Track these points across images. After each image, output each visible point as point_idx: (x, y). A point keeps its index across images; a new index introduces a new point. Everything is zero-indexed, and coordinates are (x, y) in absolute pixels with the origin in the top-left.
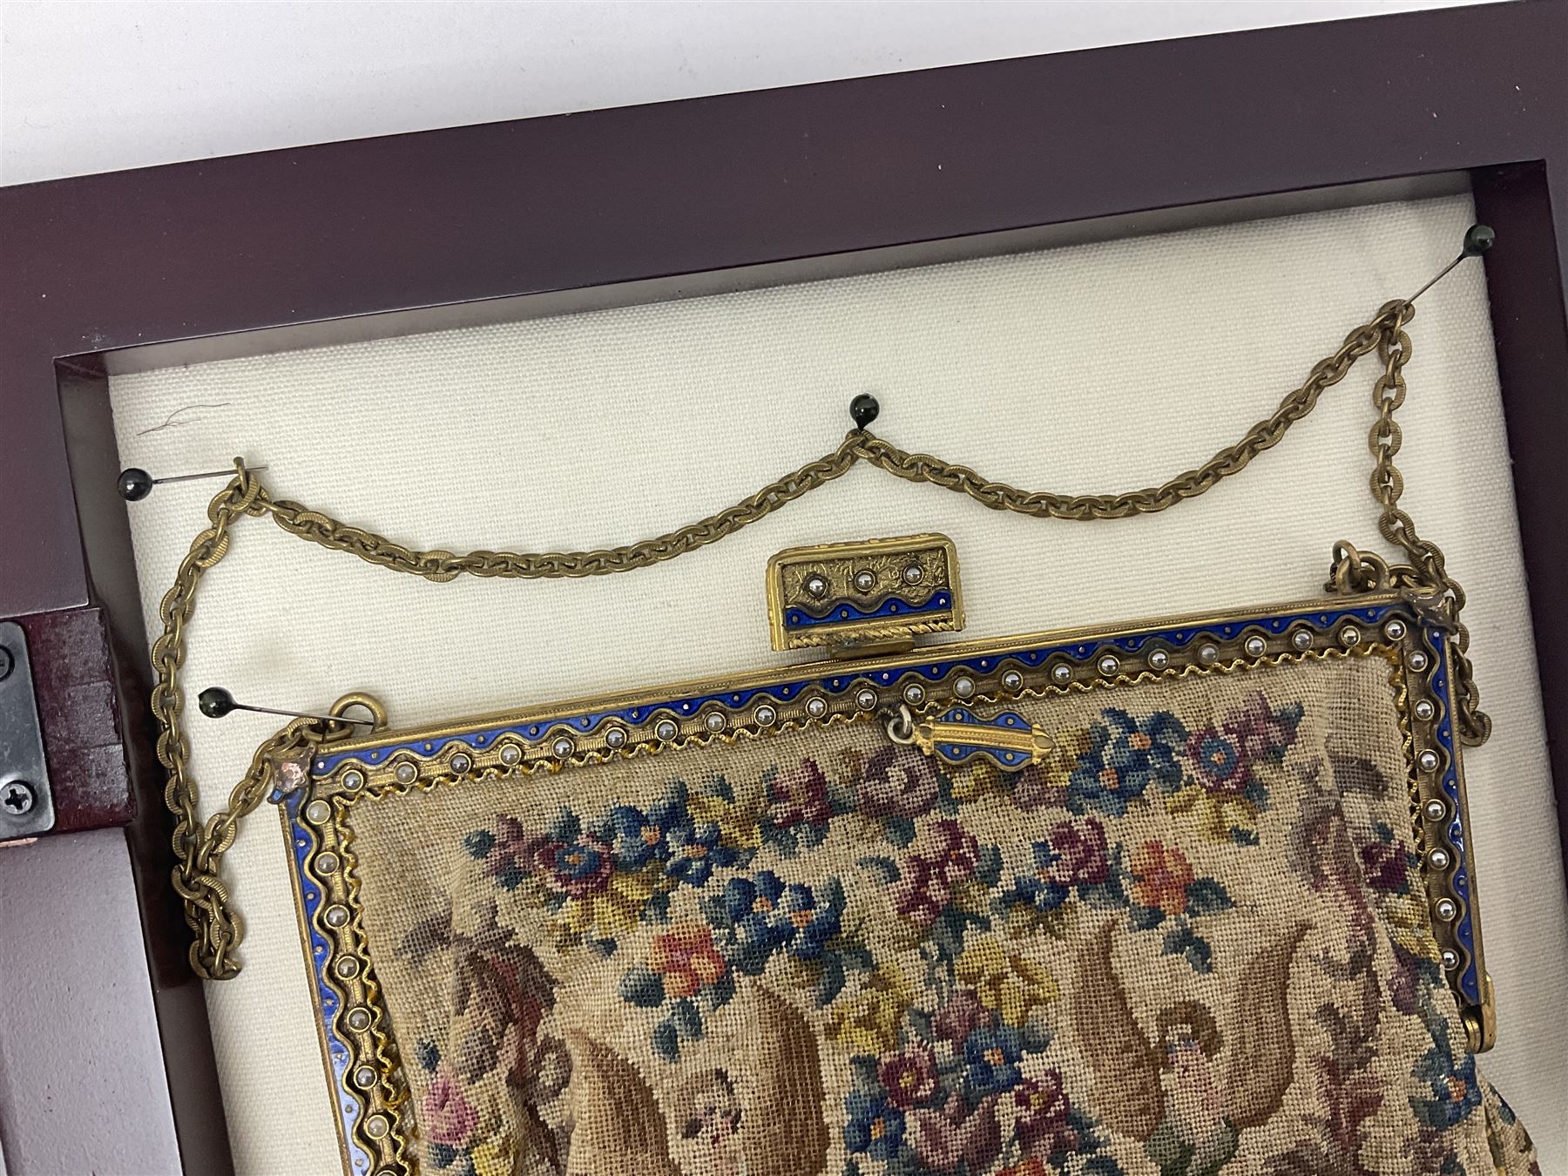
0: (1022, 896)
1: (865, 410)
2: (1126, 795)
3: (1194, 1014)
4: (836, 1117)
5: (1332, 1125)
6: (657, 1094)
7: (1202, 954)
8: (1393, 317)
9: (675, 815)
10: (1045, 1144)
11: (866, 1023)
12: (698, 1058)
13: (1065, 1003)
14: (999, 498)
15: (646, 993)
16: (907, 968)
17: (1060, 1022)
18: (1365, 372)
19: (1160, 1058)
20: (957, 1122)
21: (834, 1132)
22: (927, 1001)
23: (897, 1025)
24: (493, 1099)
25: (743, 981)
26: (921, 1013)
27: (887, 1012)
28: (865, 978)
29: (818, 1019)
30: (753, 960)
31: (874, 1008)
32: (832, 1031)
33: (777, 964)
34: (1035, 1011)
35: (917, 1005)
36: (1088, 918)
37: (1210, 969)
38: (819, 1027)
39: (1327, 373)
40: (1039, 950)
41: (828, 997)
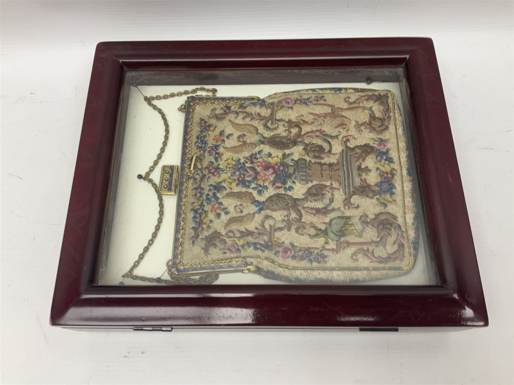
0: (216, 159)
1: (140, 177)
2: (206, 143)
3: (239, 137)
4: (244, 190)
5: (261, 120)
6: (235, 216)
7: (230, 135)
8: (146, 99)
9: (195, 211)
10: (254, 160)
11: (231, 184)
12: (231, 209)
13: (234, 155)
14: (160, 157)
15: (219, 215)
16: (224, 176)
17: (236, 156)
18: (155, 102)
19: (245, 143)
20: (248, 172)
21: (246, 190)
22: (229, 174)
23: (232, 179)
24: (230, 241)
25: (220, 200)
26: (231, 176)
27: (230, 180)
28: (223, 183)
29: (228, 190)
30: (217, 199)
31: (228, 182)
32: (231, 189)
33: (218, 195)
34: (234, 159)
35: (230, 176)
36: (221, 150)
37: (233, 134)
38: (230, 191)
39: (155, 107)
40: (224, 157)
41: (225, 188)
